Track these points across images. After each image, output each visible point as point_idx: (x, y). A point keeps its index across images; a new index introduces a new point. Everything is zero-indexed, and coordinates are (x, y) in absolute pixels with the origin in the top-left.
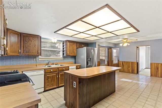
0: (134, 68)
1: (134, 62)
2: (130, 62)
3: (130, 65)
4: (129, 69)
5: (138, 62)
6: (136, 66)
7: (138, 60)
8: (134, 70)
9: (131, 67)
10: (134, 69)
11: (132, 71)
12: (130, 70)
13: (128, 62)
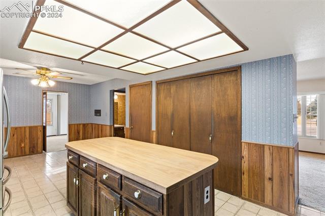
0: (36, 142)
1: (36, 127)
2: (25, 127)
3: (25, 136)
4: (23, 145)
5: (44, 125)
6: (40, 134)
7: (44, 122)
8: (35, 145)
9: (27, 141)
10: (37, 144)
11: (30, 148)
12: (25, 147)
13: (20, 128)
